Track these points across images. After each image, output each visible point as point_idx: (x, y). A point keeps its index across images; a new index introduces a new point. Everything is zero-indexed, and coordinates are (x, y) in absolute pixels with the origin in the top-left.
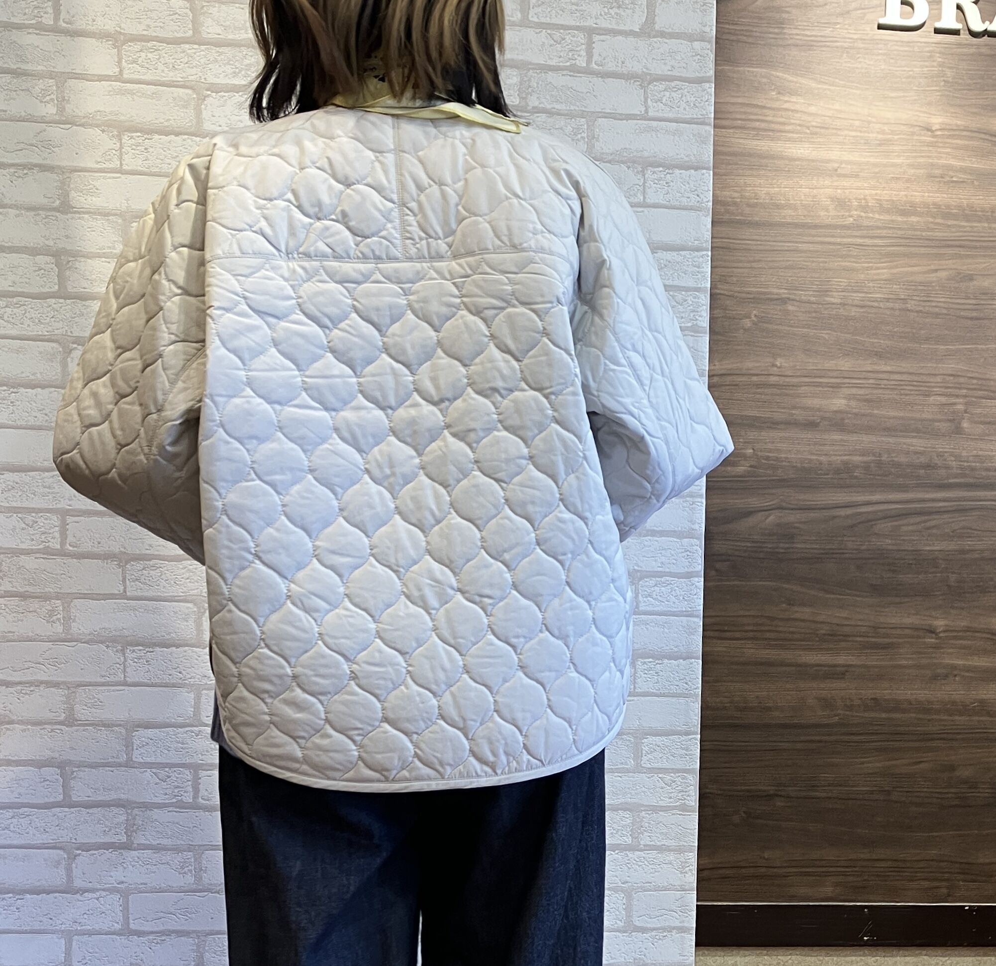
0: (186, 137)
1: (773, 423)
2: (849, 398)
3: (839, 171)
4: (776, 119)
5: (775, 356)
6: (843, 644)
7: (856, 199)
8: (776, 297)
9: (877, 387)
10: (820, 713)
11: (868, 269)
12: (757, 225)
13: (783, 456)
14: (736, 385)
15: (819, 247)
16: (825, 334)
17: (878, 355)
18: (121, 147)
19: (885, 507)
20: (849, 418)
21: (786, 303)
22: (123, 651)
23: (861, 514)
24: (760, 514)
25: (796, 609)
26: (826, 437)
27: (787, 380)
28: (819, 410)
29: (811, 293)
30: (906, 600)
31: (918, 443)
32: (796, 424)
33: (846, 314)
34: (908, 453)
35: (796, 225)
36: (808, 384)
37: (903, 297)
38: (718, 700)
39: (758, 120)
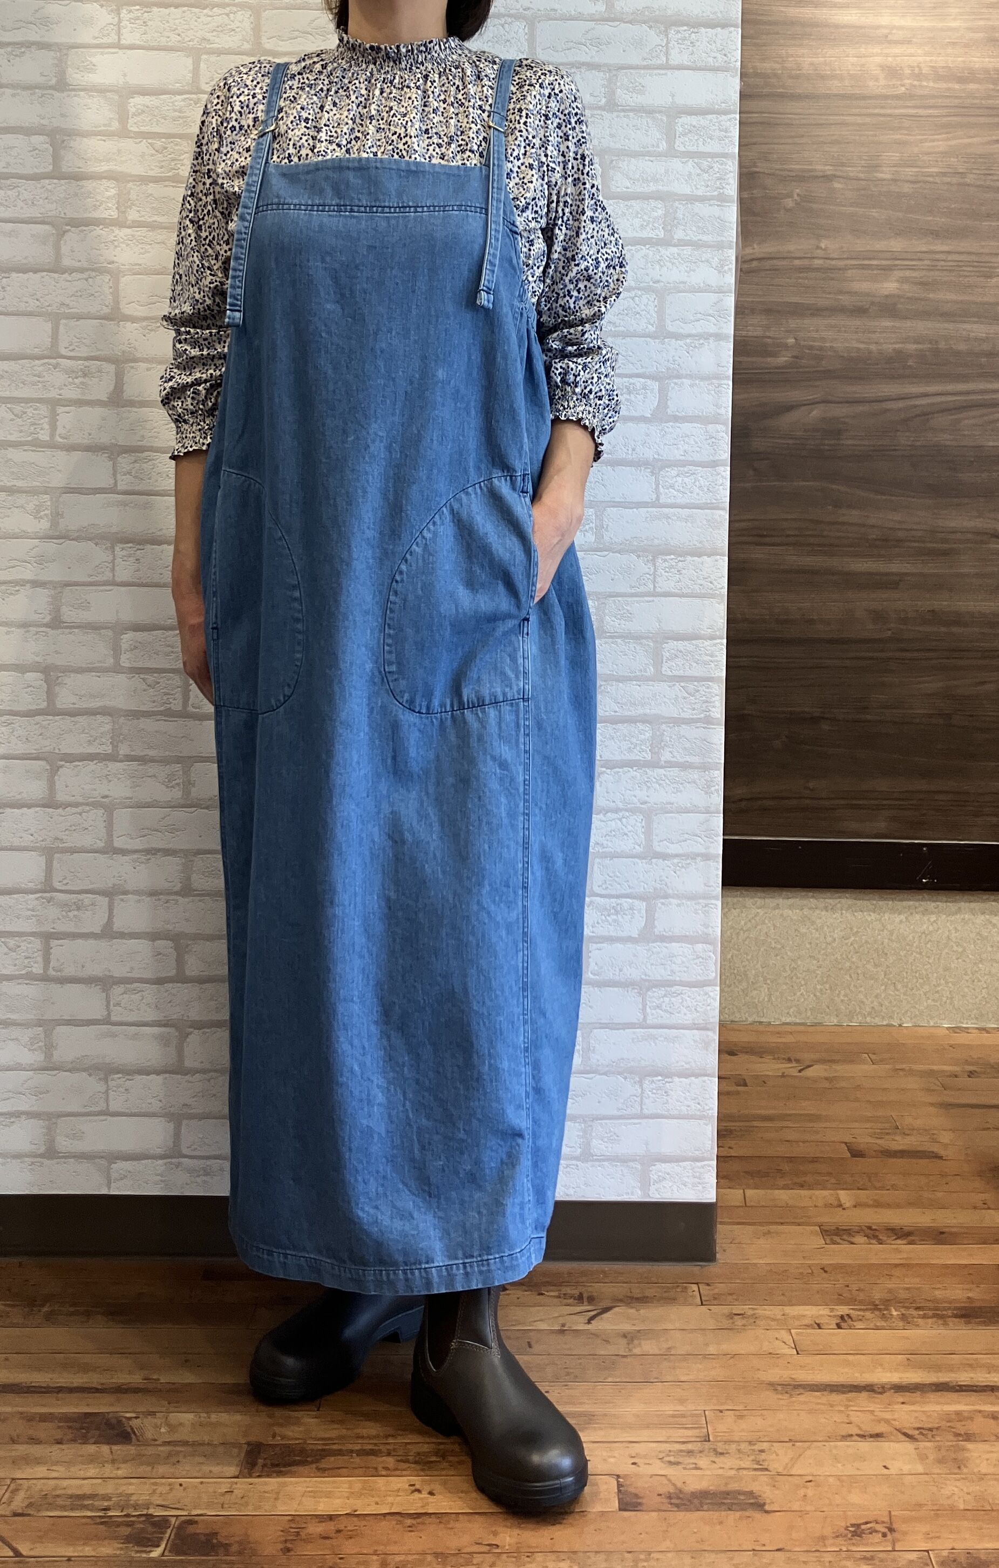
1: (818, 310)
2: (903, 280)
3: (890, 37)
5: (819, 237)
6: (896, 550)
7: (910, 66)
8: (821, 174)
9: (931, 268)
10: (871, 626)
11: (922, 141)
12: (800, 97)
13: (827, 345)
14: (776, 270)
15: (868, 120)
16: (874, 213)
17: (936, 234)
18: (120, 22)
19: (944, 399)
20: (901, 303)
21: (832, 181)
22: (113, 549)
23: (915, 406)
24: (804, 408)
25: (843, 511)
26: (877, 324)
27: (834, 262)
28: (868, 295)
29: (860, 168)
30: (966, 501)
31: (978, 330)
32: (842, 310)
33: (897, 190)
34: (967, 339)
35: (842, 97)
36: (856, 267)
37: (961, 171)
38: (755, 611)
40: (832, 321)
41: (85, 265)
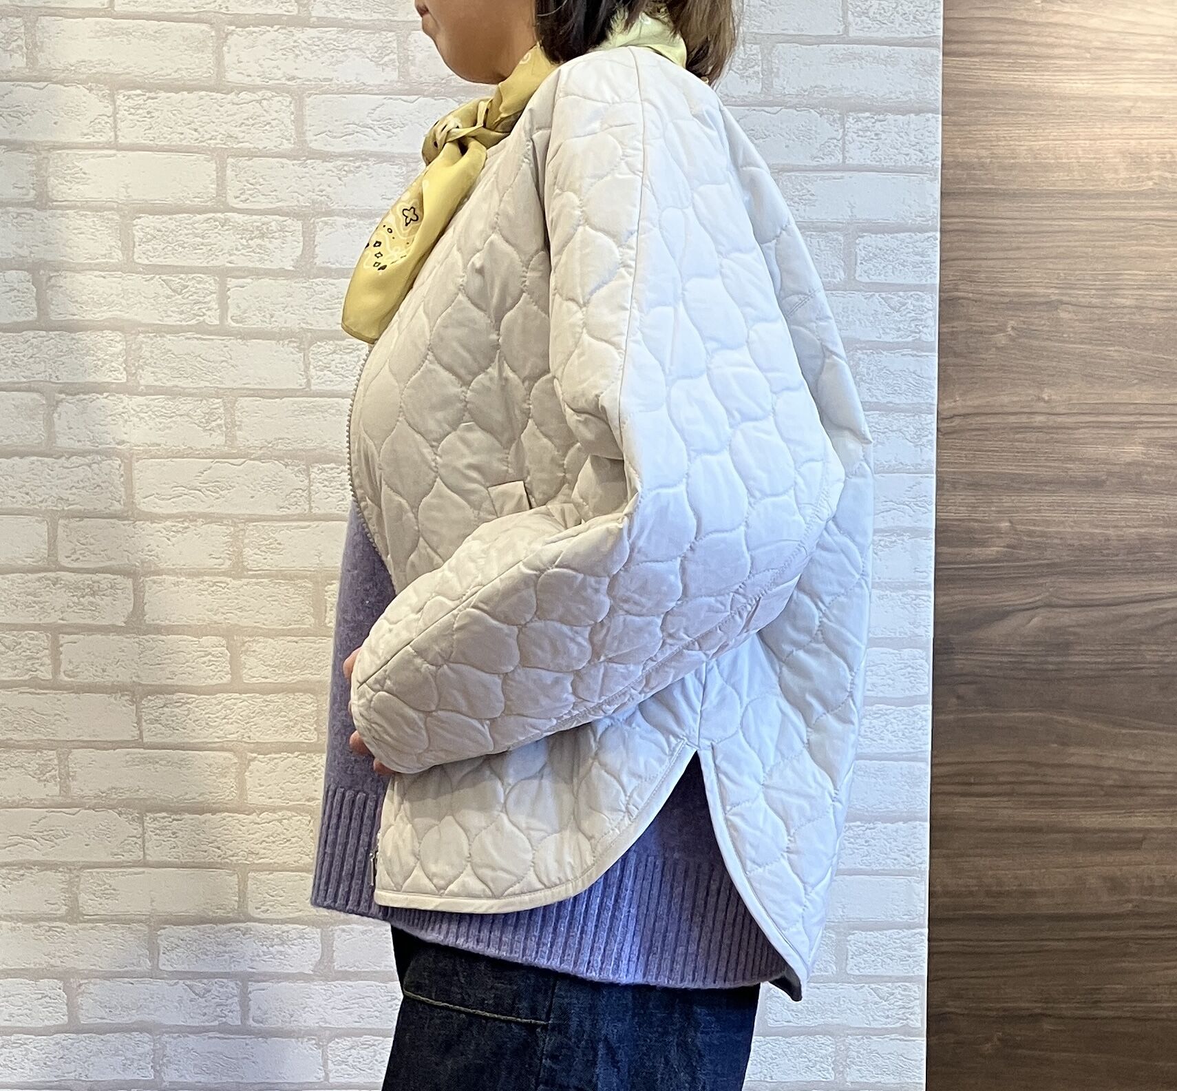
0: (203, 93)
1: (1038, 483)
2: (1149, 443)
3: (1134, 113)
4: (1043, 40)
5: (1041, 385)
6: (1140, 799)
7: (1158, 153)
8: (1043, 300)
10: (1105, 898)
12: (1014, 195)
13: (1052, 530)
14: (986, 430)
15: (1104, 225)
16: (1113, 351)
18: (115, 113)
20: (1149, 473)
21: (1057, 309)
22: (141, 820)
23: (1166, 610)
24: (1020, 615)
25: (1072, 750)
26: (1116, 501)
27: (1059, 419)
28: (1105, 462)
29: (1093, 292)
32: (1072, 483)
33: (1144, 321)
35: (1072, 194)
36: (1088, 425)
38: (960, 882)
39: (1015, 42)
40: (1056, 498)
41: (88, 446)
